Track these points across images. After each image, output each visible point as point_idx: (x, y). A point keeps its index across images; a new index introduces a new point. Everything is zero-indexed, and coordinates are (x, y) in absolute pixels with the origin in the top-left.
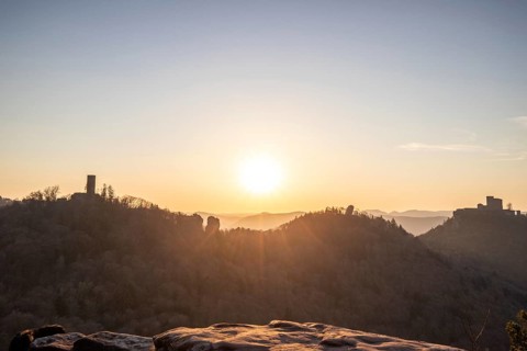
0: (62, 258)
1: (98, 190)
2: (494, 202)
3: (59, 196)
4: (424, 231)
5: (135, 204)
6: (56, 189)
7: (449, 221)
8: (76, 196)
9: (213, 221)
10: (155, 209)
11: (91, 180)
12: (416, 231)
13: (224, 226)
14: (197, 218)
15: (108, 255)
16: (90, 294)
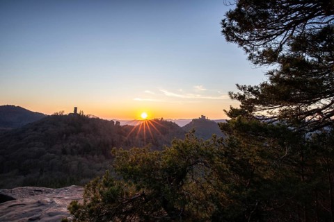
0: (65, 135)
1: (78, 112)
2: (203, 117)
3: (64, 114)
4: (184, 125)
5: (91, 117)
6: (63, 112)
7: (191, 123)
8: (70, 114)
9: (118, 122)
10: (98, 119)
11: (76, 109)
12: (181, 125)
13: (121, 124)
14: (112, 122)
15: (81, 134)
16: (75, 147)
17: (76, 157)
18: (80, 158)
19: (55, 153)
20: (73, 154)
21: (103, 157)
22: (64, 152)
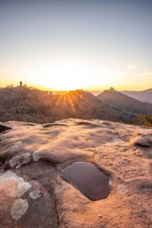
0: (16, 101)
1: (23, 85)
2: (112, 89)
3: (14, 87)
4: (97, 95)
5: (32, 89)
6: (13, 85)
7: (103, 93)
8: (17, 86)
9: (51, 92)
10: (37, 90)
11: (21, 83)
12: (95, 95)
13: (53, 94)
14: (47, 92)
15: (27, 100)
16: (24, 109)
17: (25, 115)
18: (28, 116)
19: (11, 112)
20: (23, 113)
21: (43, 116)
22: (17, 112)
